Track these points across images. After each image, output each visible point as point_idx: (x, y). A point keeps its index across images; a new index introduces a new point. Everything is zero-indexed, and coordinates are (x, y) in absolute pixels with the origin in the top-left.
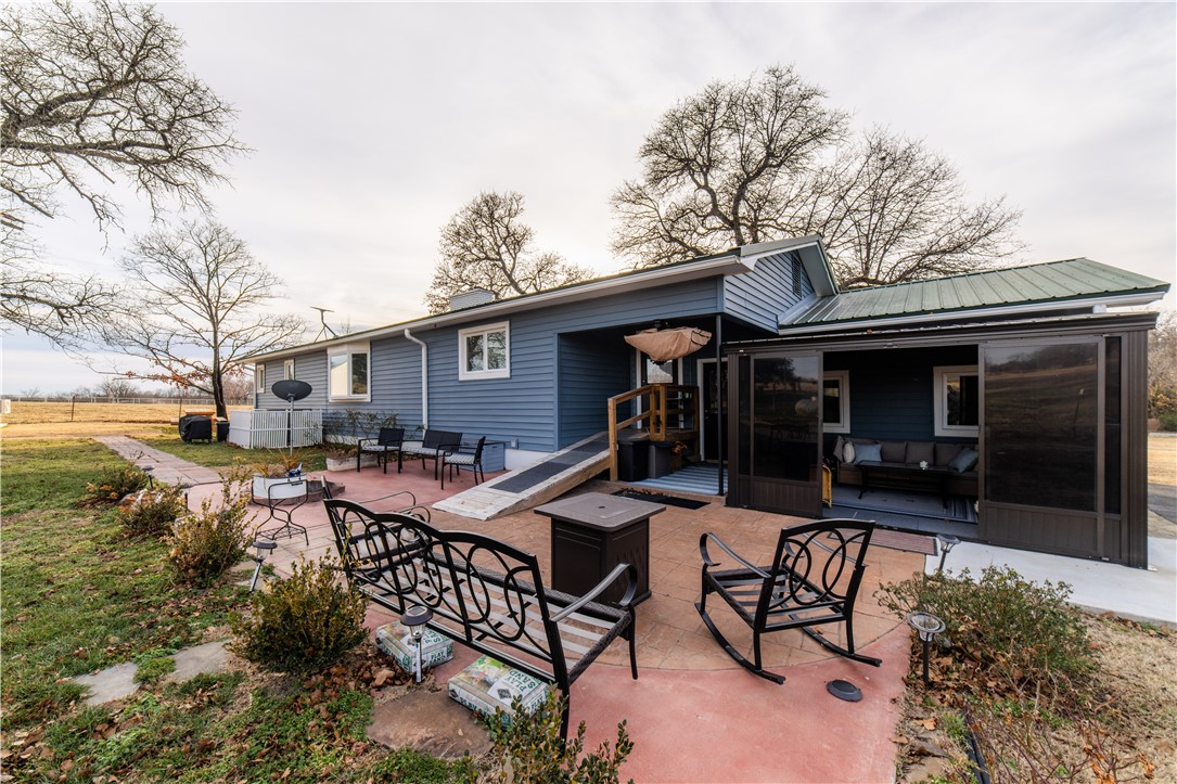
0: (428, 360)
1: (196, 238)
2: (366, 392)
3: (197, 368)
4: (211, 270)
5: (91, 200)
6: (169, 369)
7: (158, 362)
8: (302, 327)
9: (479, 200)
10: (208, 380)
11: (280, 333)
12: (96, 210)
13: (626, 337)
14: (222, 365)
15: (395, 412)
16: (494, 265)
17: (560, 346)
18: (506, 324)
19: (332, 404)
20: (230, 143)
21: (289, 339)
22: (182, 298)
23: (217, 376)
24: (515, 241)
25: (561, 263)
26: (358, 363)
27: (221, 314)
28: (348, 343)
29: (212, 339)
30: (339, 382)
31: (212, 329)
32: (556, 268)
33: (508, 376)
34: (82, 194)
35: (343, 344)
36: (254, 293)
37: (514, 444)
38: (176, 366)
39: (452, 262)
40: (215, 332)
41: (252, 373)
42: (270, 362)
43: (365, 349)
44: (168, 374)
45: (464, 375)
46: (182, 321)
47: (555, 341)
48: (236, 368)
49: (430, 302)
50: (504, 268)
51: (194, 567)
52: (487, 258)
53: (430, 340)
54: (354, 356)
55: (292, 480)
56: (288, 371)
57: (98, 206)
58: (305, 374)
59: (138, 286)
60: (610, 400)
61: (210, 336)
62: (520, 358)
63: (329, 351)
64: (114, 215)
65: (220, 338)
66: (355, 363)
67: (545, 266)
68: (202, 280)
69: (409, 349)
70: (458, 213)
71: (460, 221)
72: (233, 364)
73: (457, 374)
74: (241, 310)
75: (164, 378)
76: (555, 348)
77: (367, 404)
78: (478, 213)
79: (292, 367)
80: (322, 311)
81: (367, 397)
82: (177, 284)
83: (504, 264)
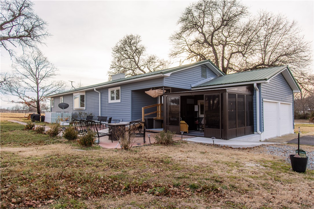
0: (101, 97)
1: (33, 57)
2: (84, 107)
3: (32, 99)
4: (37, 67)
5: (9, 51)
6: (24, 99)
7: (20, 97)
8: (65, 85)
9: (126, 37)
10: (36, 103)
11: (57, 87)
12: (10, 54)
13: (145, 92)
14: (39, 98)
15: (92, 113)
16: (132, 60)
17: (132, 94)
18: (120, 87)
19: (74, 111)
20: (47, 34)
21: (60, 89)
22: (28, 77)
23: (38, 102)
24: (139, 52)
25: (157, 59)
26: (82, 98)
27: (39, 81)
28: (79, 92)
29: (37, 90)
30: (76, 104)
31: (36, 86)
32: (156, 61)
33: (120, 102)
34: (7, 49)
35: (78, 92)
36: (50, 74)
37: (121, 120)
38: (25, 98)
39: (117, 59)
40: (38, 88)
41: (50, 101)
42: (55, 97)
43: (84, 94)
44: (24, 101)
45: (110, 101)
46: (27, 84)
47: (130, 92)
48: (44, 99)
49: (109, 75)
50: (135, 61)
51: (52, 134)
52: (129, 58)
53: (101, 91)
54: (81, 95)
55: (67, 122)
56: (62, 100)
57: (11, 53)
58: (67, 101)
59: (15, 73)
60: (142, 108)
61: (36, 89)
62: (123, 97)
63: (74, 94)
64: (14, 55)
65: (39, 89)
66: (81, 98)
67: (151, 60)
68: (34, 71)
69: (96, 94)
70: (119, 41)
71: (119, 45)
72: (43, 98)
73: (108, 101)
74: (46, 80)
75: (22, 103)
76: (130, 94)
77: (84, 110)
78: (126, 41)
79: (62, 99)
80: (72, 82)
81: (84, 108)
82: (26, 71)
83: (135, 60)
